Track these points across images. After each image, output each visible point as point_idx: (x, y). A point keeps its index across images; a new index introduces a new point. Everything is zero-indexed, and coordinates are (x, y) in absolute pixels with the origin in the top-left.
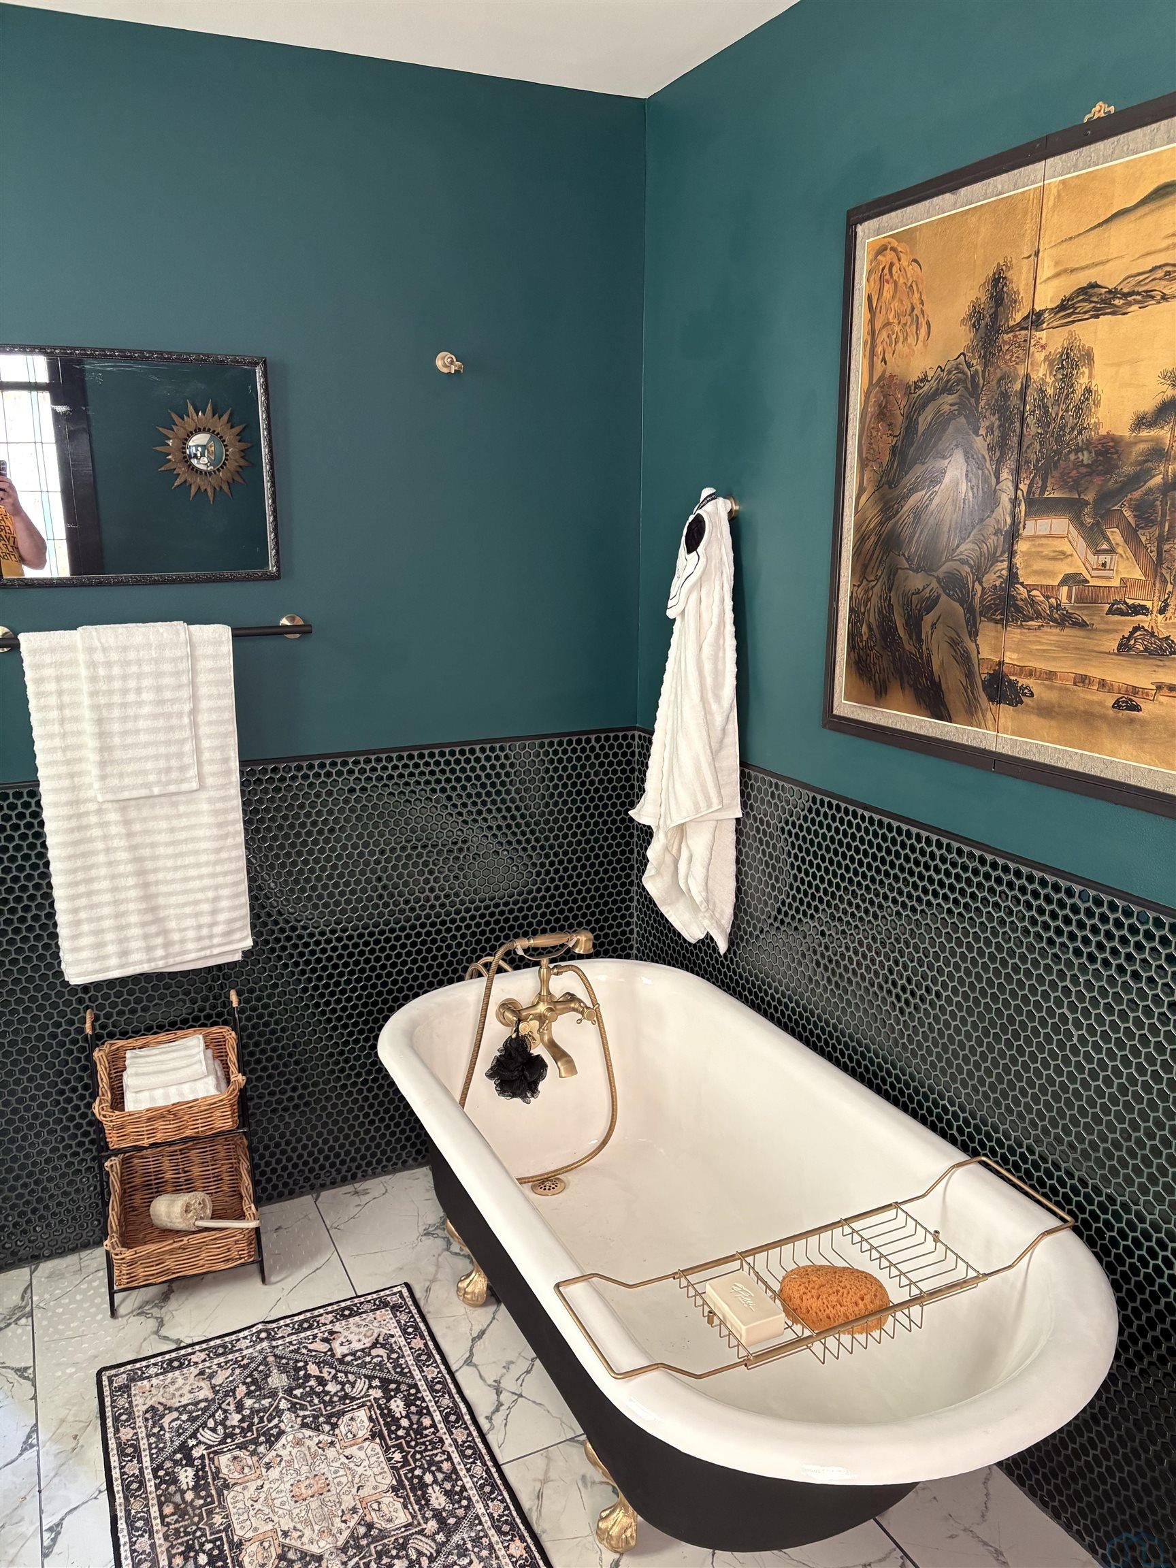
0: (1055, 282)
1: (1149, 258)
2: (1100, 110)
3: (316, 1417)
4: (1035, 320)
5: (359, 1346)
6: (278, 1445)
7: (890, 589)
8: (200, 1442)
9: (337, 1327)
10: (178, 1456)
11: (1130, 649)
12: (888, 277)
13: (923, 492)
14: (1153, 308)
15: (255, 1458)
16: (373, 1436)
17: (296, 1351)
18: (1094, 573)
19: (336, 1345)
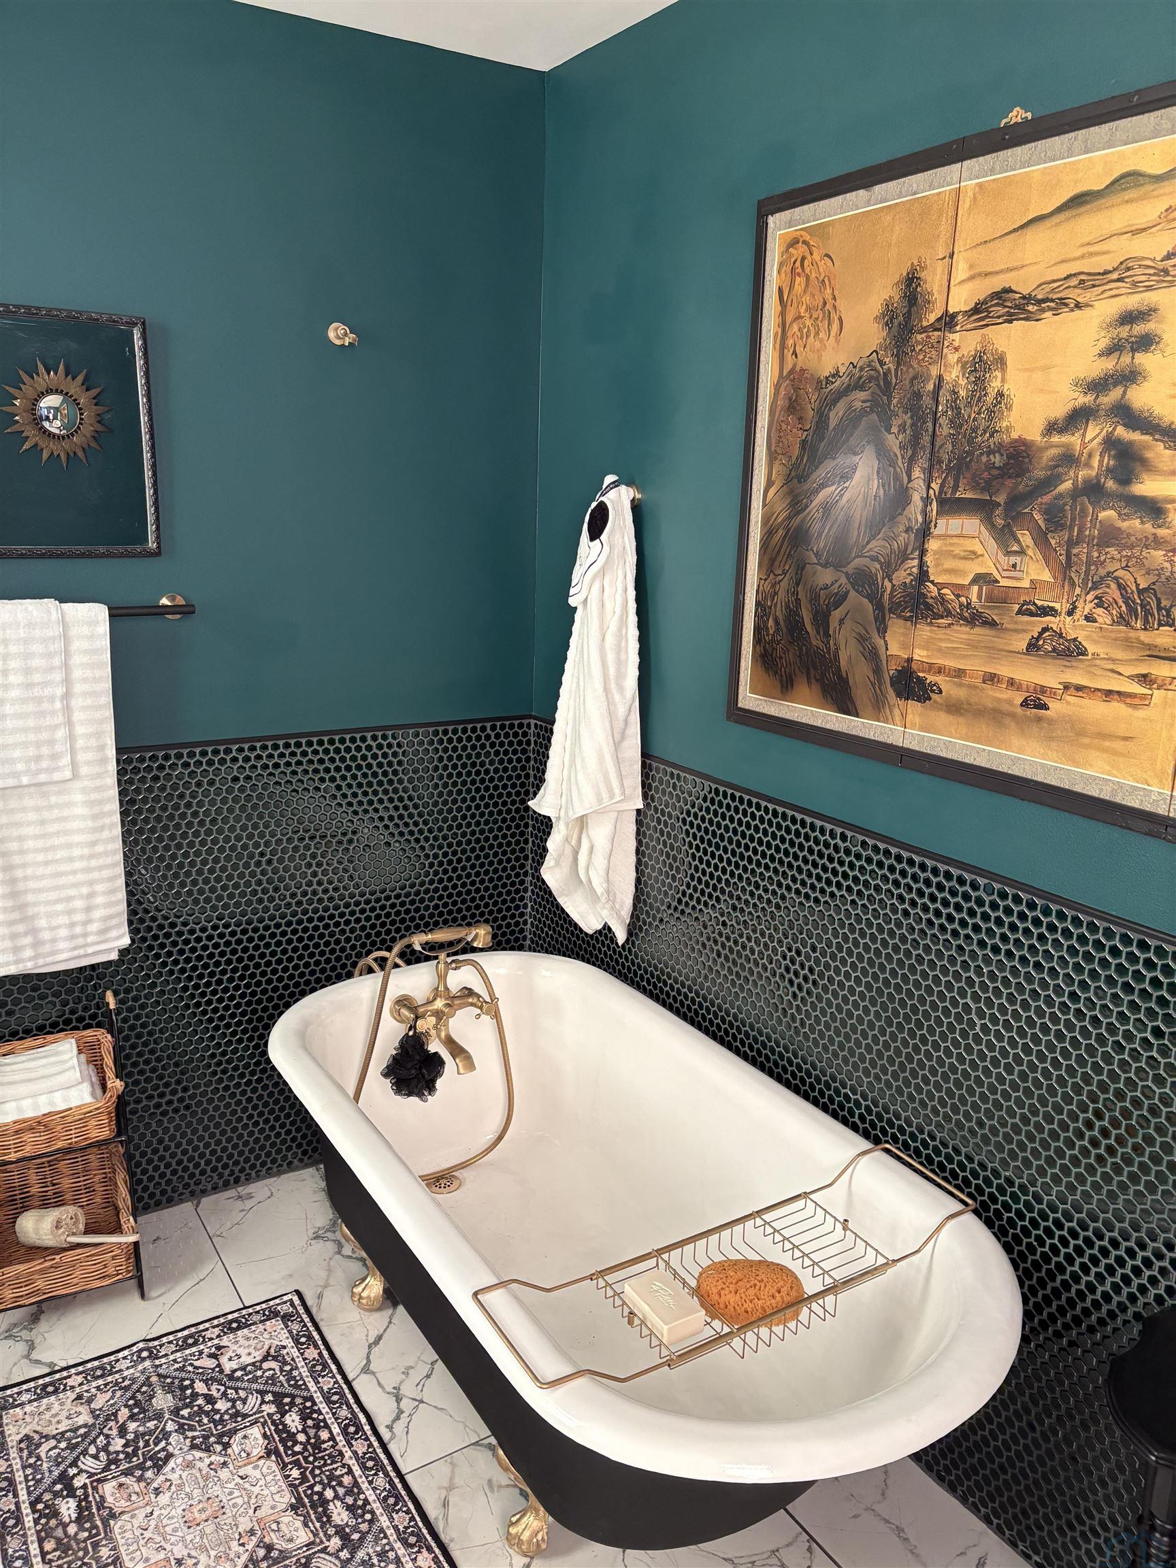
0: (969, 286)
1: (1064, 266)
2: (1017, 115)
3: (206, 1438)
4: (948, 321)
5: (250, 1360)
6: (167, 1469)
7: (798, 585)
8: (81, 1471)
9: (225, 1341)
10: (58, 1487)
11: (1039, 649)
12: (799, 270)
13: (833, 488)
14: (1066, 316)
15: (143, 1484)
16: (268, 1454)
17: (182, 1369)
18: (1005, 574)
19: (224, 1360)
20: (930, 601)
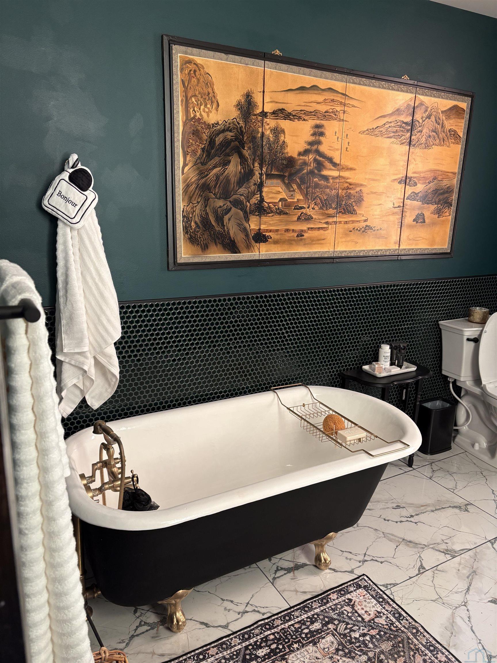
0: (271, 104)
1: (300, 107)
2: (278, 52)
4: (264, 114)
7: (206, 207)
11: (300, 219)
12: (193, 75)
13: (220, 168)
14: (301, 122)
18: (290, 198)
20: (265, 208)
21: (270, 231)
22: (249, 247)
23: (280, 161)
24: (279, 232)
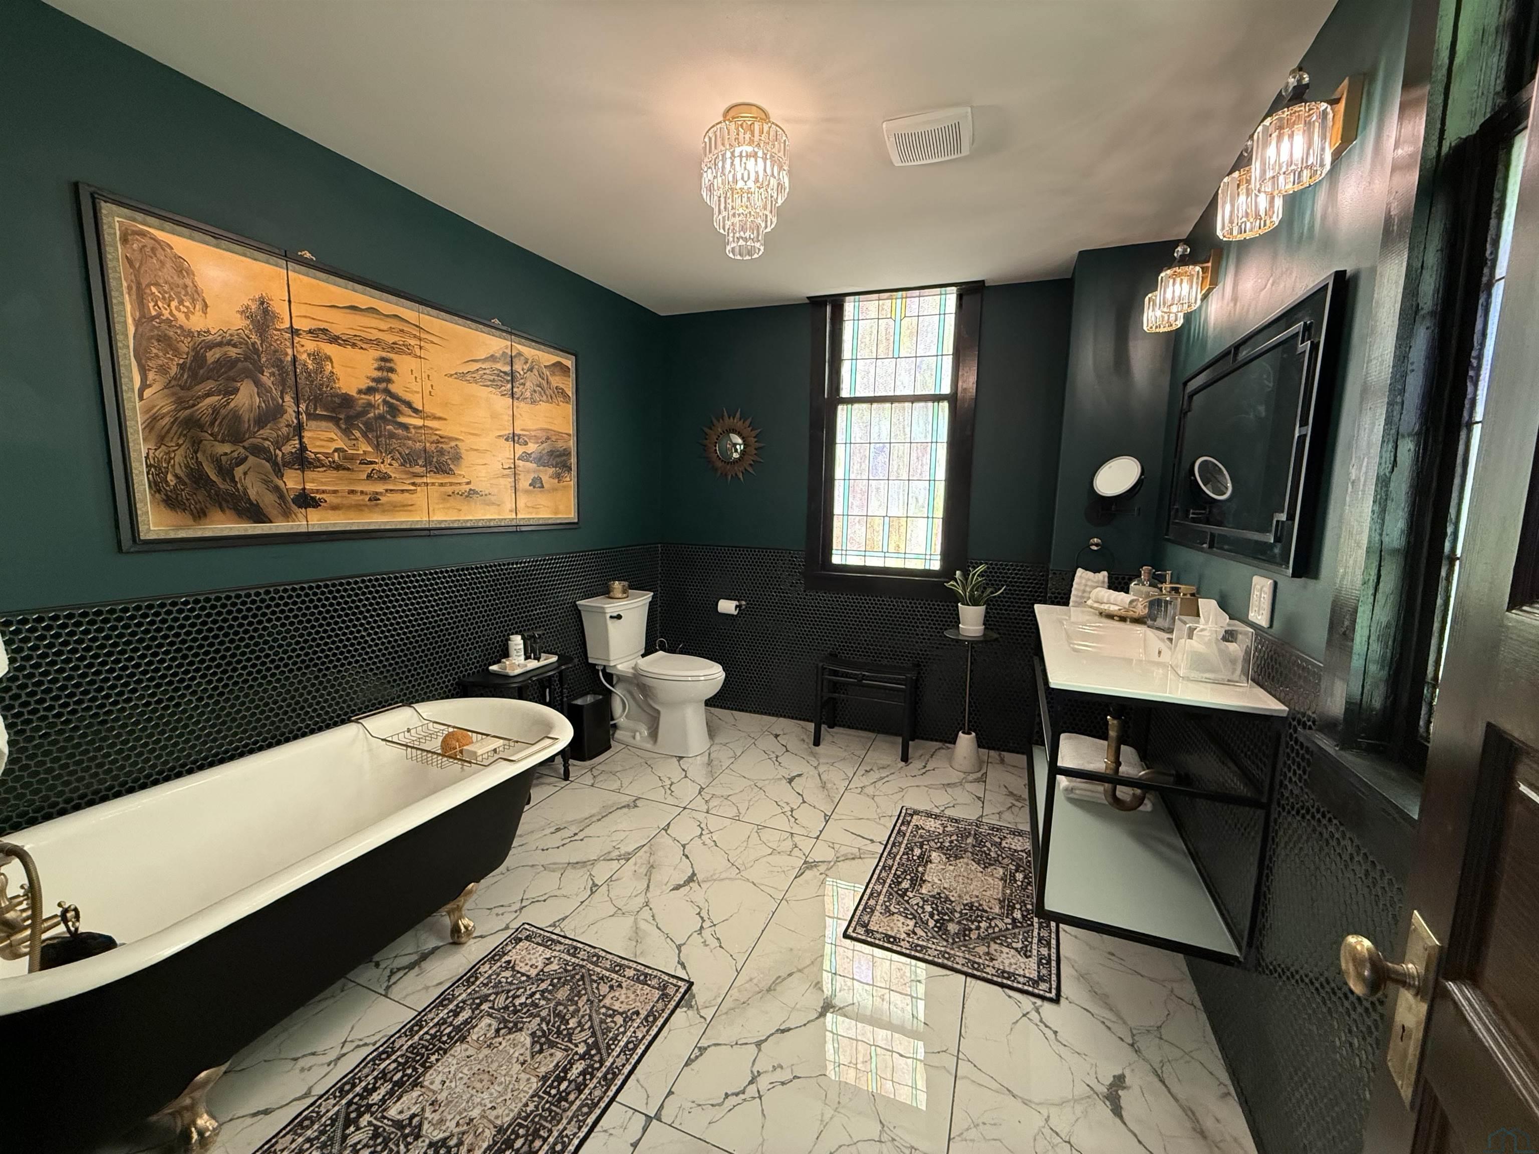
0: (303, 319)
1: (352, 330)
2: (308, 255)
4: (294, 331)
7: (196, 452)
11: (372, 478)
13: (220, 397)
18: (350, 448)
20: (311, 460)
21: (324, 492)
22: (287, 514)
23: (329, 398)
24: (340, 494)
